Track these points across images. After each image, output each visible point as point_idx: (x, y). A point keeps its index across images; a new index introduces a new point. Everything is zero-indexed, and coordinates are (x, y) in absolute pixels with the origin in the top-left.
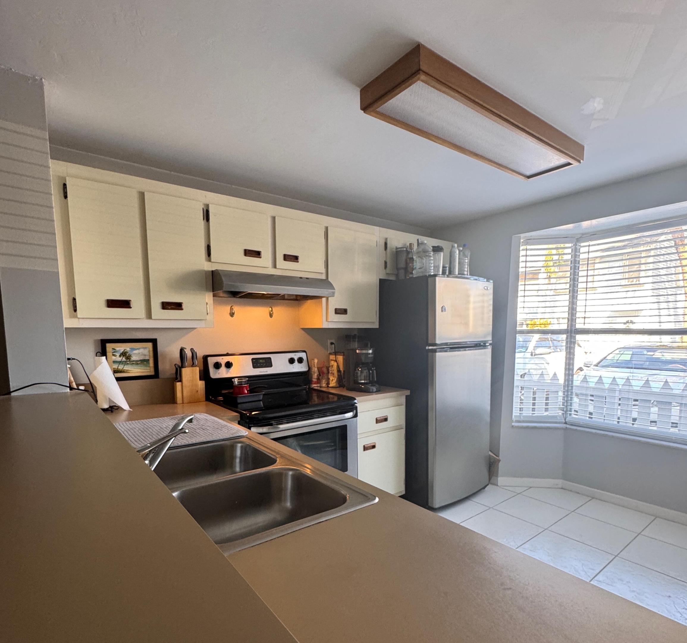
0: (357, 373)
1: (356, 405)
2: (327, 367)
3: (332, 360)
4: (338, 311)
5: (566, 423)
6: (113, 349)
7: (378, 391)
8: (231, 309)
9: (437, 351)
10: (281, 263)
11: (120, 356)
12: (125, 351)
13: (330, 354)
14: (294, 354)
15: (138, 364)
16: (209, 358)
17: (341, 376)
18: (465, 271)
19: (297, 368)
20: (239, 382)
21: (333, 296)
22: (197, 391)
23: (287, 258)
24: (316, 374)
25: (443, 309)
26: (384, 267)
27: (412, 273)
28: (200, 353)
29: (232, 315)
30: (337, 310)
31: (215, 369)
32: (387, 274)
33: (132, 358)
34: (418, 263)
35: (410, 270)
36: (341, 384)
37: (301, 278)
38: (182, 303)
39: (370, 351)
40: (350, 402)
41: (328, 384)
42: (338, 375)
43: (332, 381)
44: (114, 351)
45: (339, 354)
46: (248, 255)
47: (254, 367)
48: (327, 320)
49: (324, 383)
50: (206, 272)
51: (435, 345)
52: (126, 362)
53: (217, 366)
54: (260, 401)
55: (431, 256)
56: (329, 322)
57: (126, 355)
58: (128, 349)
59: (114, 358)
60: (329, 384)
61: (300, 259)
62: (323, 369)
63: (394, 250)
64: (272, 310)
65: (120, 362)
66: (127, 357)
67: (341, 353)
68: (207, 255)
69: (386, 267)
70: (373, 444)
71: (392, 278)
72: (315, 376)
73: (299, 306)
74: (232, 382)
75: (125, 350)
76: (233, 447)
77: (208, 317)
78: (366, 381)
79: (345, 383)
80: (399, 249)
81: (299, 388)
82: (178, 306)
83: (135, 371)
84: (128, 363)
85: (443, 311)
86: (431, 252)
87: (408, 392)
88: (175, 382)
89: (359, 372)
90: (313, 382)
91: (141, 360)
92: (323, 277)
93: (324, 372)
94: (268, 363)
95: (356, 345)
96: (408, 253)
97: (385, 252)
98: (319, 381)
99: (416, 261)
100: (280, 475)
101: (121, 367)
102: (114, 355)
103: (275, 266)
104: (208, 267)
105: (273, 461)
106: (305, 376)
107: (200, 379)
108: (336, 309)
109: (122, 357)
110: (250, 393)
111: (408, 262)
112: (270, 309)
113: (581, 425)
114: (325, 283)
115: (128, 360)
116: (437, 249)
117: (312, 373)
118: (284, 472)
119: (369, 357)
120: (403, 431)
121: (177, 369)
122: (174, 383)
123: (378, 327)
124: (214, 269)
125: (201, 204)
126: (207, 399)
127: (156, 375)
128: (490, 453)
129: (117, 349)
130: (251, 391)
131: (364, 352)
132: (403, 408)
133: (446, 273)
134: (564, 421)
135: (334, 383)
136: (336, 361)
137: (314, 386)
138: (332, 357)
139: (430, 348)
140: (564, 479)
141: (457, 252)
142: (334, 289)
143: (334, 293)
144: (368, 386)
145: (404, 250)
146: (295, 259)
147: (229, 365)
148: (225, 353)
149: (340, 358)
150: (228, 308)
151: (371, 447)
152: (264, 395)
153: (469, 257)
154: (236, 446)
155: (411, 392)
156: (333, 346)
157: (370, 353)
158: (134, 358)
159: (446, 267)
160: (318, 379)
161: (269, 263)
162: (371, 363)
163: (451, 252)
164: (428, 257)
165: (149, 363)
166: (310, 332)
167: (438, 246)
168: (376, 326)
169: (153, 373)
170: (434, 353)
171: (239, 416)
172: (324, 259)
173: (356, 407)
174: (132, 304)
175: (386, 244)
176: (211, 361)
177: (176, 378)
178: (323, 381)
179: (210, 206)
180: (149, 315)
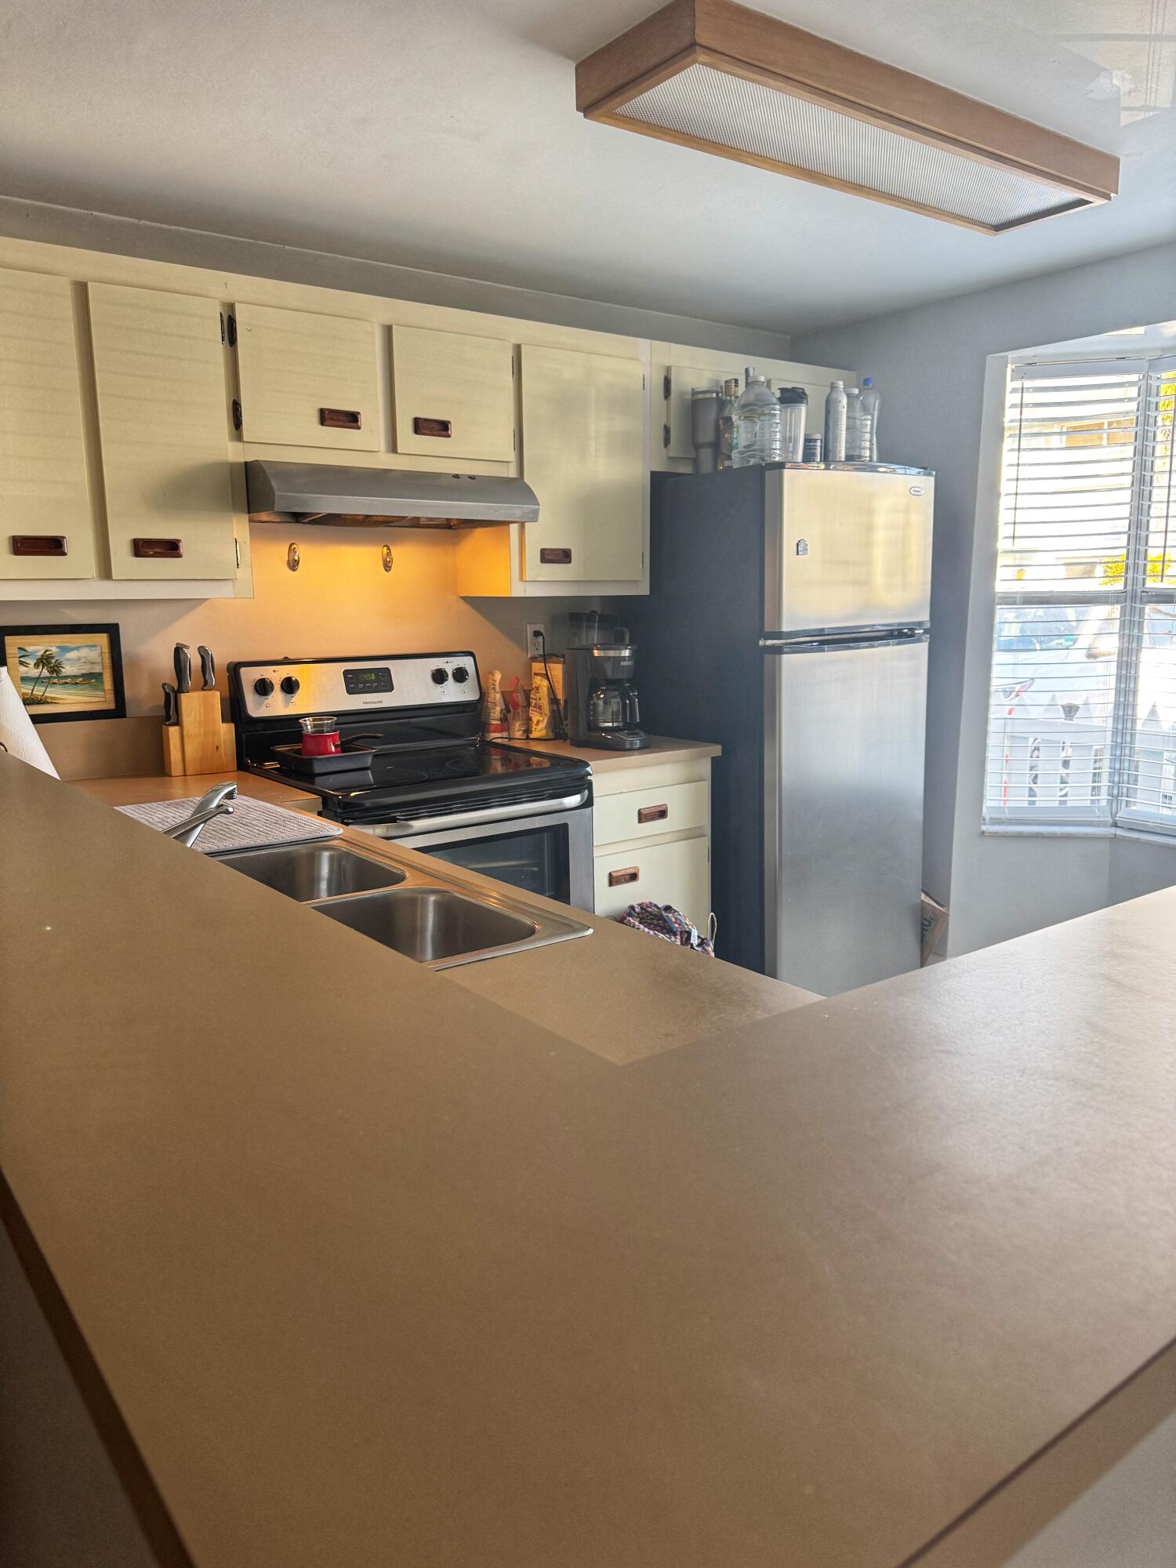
0: (595, 705)
1: (589, 778)
2: (524, 691)
3: (536, 674)
4: (551, 556)
5: (1115, 825)
6: (19, 648)
7: (645, 748)
8: (291, 550)
9: (785, 650)
10: (406, 437)
11: (36, 665)
12: (48, 653)
13: (534, 659)
14: (446, 659)
15: (77, 683)
16: (243, 670)
17: (559, 710)
18: (864, 448)
19: (452, 693)
20: (315, 726)
21: (535, 519)
22: (217, 747)
23: (421, 426)
24: (498, 709)
25: (800, 548)
26: (662, 441)
27: (729, 458)
28: (222, 657)
29: (293, 565)
30: (546, 552)
31: (257, 696)
32: (670, 458)
33: (63, 670)
34: (742, 430)
35: (724, 449)
36: (558, 731)
37: (456, 476)
38: (179, 541)
39: (626, 653)
40: (575, 772)
41: (528, 731)
42: (552, 711)
43: (538, 722)
44: (23, 653)
45: (554, 658)
46: (327, 422)
47: (350, 691)
48: (521, 579)
49: (519, 731)
50: (233, 467)
51: (779, 635)
52: (49, 678)
53: (263, 688)
54: (366, 769)
55: (775, 415)
56: (526, 581)
57: (51, 663)
58: (54, 649)
59: (23, 669)
60: (531, 733)
61: (453, 430)
62: (514, 695)
63: (689, 397)
64: (389, 554)
65: (37, 680)
66: (51, 667)
67: (557, 656)
68: (234, 428)
69: (667, 442)
70: (632, 871)
71: (685, 469)
72: (496, 713)
73: (456, 541)
74: (300, 726)
75: (47, 651)
76: (313, 859)
77: (240, 574)
78: (615, 725)
79: (569, 730)
80: (701, 396)
81: (460, 742)
82: (170, 548)
83: (70, 700)
84: (56, 681)
85: (800, 553)
86: (775, 404)
87: (716, 750)
88: (164, 726)
89: (601, 703)
90: (492, 728)
91: (83, 675)
92: (512, 472)
93: (518, 703)
94: (383, 682)
95: (595, 636)
96: (722, 404)
97: (665, 402)
98: (505, 723)
99: (738, 427)
100: (413, 902)
101: (39, 691)
102: (22, 663)
103: (393, 448)
104: (234, 453)
105: (400, 878)
106: (472, 713)
107: (224, 720)
108: (543, 552)
109: (41, 667)
110: (342, 752)
111: (722, 427)
112: (385, 549)
113: (1152, 828)
114: (515, 488)
115: (55, 675)
116: (792, 397)
117: (490, 705)
118: (420, 896)
119: (623, 666)
120: (706, 843)
121: (167, 695)
122: (161, 728)
123: (648, 593)
124: (249, 459)
125: (217, 302)
126: (242, 766)
127: (119, 710)
128: (923, 897)
129: (30, 649)
130: (344, 747)
131: (612, 653)
132: (706, 787)
133: (814, 454)
134: (1110, 819)
135: (540, 730)
136: (547, 676)
137: (494, 736)
138: (538, 667)
139: (769, 642)
141: (844, 401)
142: (535, 501)
143: (536, 513)
144: (621, 735)
145: (713, 398)
146: (442, 428)
147: (290, 686)
148: (280, 657)
149: (557, 670)
150: (284, 549)
151: (628, 877)
152: (375, 756)
153: (876, 413)
154: (320, 856)
155: (723, 750)
156: (540, 639)
157: (625, 657)
158: (68, 670)
159: (815, 440)
160: (504, 719)
161: (380, 442)
162: (628, 681)
163: (828, 402)
164: (767, 418)
165: (102, 682)
166: (485, 606)
167: (793, 388)
168: (644, 590)
169: (112, 706)
170: (777, 656)
171: (321, 799)
172: (511, 425)
173: (590, 783)
174: (68, 546)
175: (667, 382)
176: (249, 676)
177: (168, 718)
178: (515, 725)
179: (237, 306)
180: (106, 572)
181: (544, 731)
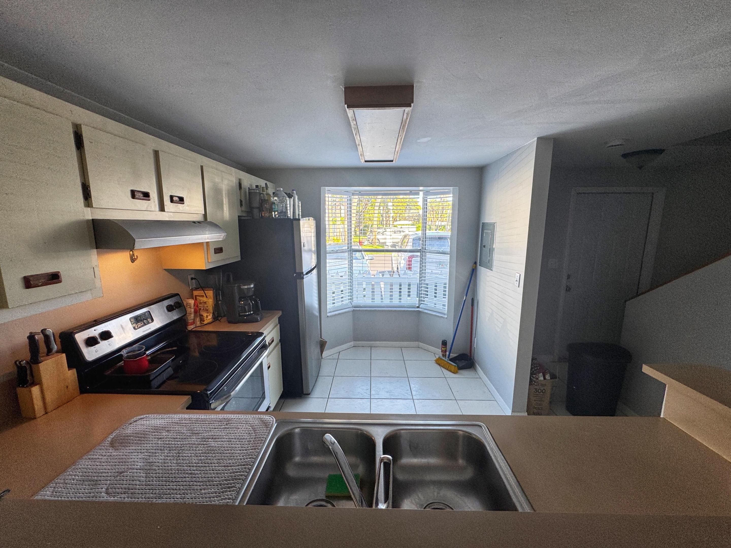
3: (198, 296)
5: (352, 307)
7: (263, 319)
10: (168, 205)
13: (194, 290)
16: (77, 336)
23: (173, 199)
26: (239, 205)
30: (216, 249)
31: (89, 347)
32: (244, 211)
35: (265, 210)
37: (194, 223)
38: (59, 272)
42: (214, 311)
43: (207, 317)
45: (206, 288)
46: (134, 197)
47: (135, 327)
48: (208, 261)
49: (199, 322)
51: (302, 273)
53: (91, 342)
54: (169, 367)
61: (186, 200)
63: (248, 191)
68: (86, 200)
70: (269, 365)
72: (191, 317)
78: (250, 313)
82: (54, 278)
88: (28, 389)
90: (189, 325)
92: (202, 218)
93: (197, 310)
94: (148, 318)
97: (240, 191)
98: (194, 321)
103: (162, 209)
107: (69, 369)
111: (264, 203)
112: (131, 252)
113: (361, 306)
116: (289, 196)
119: (252, 291)
124: (95, 218)
128: (321, 339)
131: (246, 287)
132: (279, 326)
135: (208, 320)
137: (190, 328)
138: (198, 293)
140: (354, 341)
144: (253, 316)
145: (257, 192)
146: (181, 200)
147: (106, 336)
149: (209, 293)
155: (282, 313)
156: (194, 281)
157: (251, 287)
162: (253, 295)
168: (239, 259)
170: (302, 280)
171: (191, 397)
172: (203, 199)
175: (240, 184)
176: (80, 337)
179: (82, 127)
181: (211, 319)
